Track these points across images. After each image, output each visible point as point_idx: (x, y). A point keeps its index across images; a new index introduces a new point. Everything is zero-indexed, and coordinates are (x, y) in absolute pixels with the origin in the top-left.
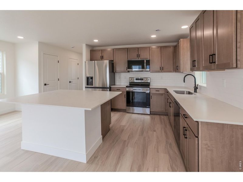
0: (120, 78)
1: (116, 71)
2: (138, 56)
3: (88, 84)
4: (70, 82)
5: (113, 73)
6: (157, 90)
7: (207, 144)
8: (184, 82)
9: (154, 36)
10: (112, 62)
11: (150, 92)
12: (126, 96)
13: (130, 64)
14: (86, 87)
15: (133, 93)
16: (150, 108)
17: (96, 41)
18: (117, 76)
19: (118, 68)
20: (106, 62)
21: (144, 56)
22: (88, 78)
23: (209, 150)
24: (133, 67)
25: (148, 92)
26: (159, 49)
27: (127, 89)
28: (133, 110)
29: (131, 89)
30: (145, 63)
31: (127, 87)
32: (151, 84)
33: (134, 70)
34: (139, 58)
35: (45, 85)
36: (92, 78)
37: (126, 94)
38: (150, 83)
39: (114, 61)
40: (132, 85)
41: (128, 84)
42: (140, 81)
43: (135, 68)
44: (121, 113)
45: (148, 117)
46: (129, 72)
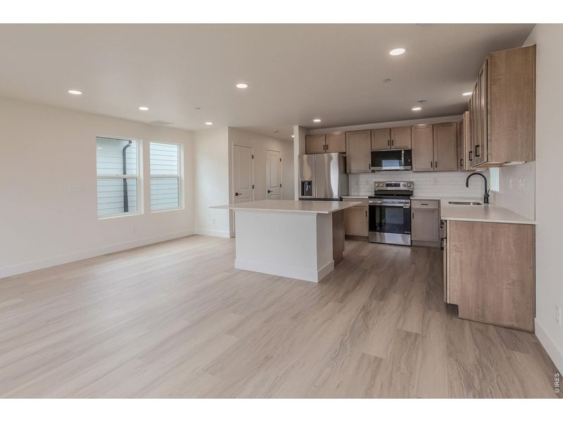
0: (357, 183)
1: (350, 171)
2: (391, 143)
3: (303, 194)
4: (269, 192)
5: (345, 175)
6: (425, 202)
7: (456, 245)
8: (467, 186)
9: (417, 109)
10: (344, 155)
11: (410, 207)
12: (368, 213)
13: (377, 158)
14: (300, 199)
15: (382, 208)
16: (411, 234)
17: (317, 121)
18: (352, 179)
19: (354, 167)
20: (335, 156)
21: (401, 143)
22: (303, 183)
23: (458, 251)
24: (384, 162)
25: (407, 206)
26: (429, 130)
27: (370, 202)
28: (382, 238)
29: (378, 202)
30: (403, 155)
31: (369, 197)
32: (415, 194)
33: (384, 168)
34: (393, 147)
35: (237, 194)
36: (310, 183)
37: (368, 210)
38: (412, 192)
39: (347, 153)
40: (379, 194)
41: (372, 194)
42: (394, 188)
43: (388, 165)
44: (360, 242)
45: (409, 250)
46: (373, 171)
